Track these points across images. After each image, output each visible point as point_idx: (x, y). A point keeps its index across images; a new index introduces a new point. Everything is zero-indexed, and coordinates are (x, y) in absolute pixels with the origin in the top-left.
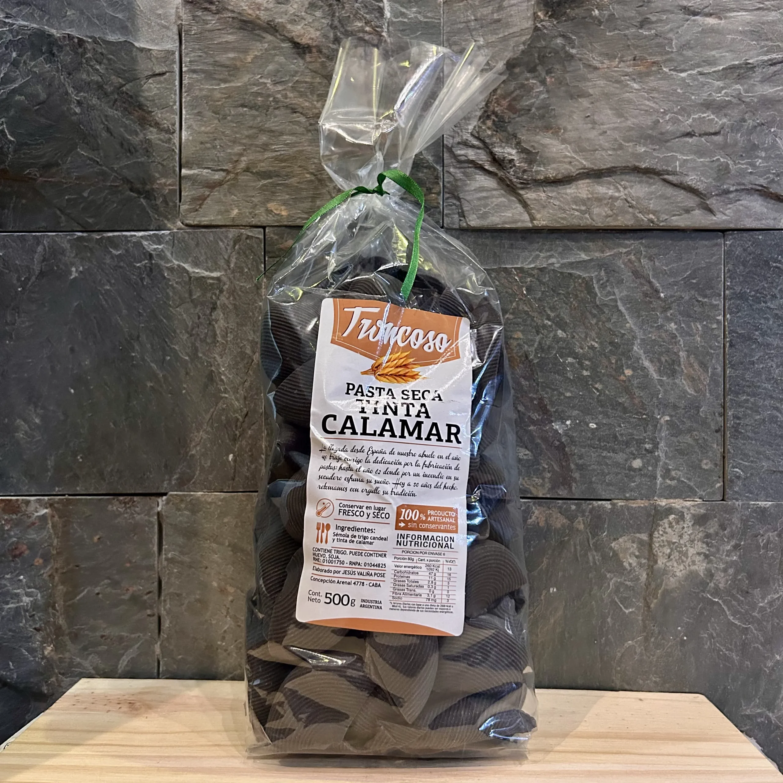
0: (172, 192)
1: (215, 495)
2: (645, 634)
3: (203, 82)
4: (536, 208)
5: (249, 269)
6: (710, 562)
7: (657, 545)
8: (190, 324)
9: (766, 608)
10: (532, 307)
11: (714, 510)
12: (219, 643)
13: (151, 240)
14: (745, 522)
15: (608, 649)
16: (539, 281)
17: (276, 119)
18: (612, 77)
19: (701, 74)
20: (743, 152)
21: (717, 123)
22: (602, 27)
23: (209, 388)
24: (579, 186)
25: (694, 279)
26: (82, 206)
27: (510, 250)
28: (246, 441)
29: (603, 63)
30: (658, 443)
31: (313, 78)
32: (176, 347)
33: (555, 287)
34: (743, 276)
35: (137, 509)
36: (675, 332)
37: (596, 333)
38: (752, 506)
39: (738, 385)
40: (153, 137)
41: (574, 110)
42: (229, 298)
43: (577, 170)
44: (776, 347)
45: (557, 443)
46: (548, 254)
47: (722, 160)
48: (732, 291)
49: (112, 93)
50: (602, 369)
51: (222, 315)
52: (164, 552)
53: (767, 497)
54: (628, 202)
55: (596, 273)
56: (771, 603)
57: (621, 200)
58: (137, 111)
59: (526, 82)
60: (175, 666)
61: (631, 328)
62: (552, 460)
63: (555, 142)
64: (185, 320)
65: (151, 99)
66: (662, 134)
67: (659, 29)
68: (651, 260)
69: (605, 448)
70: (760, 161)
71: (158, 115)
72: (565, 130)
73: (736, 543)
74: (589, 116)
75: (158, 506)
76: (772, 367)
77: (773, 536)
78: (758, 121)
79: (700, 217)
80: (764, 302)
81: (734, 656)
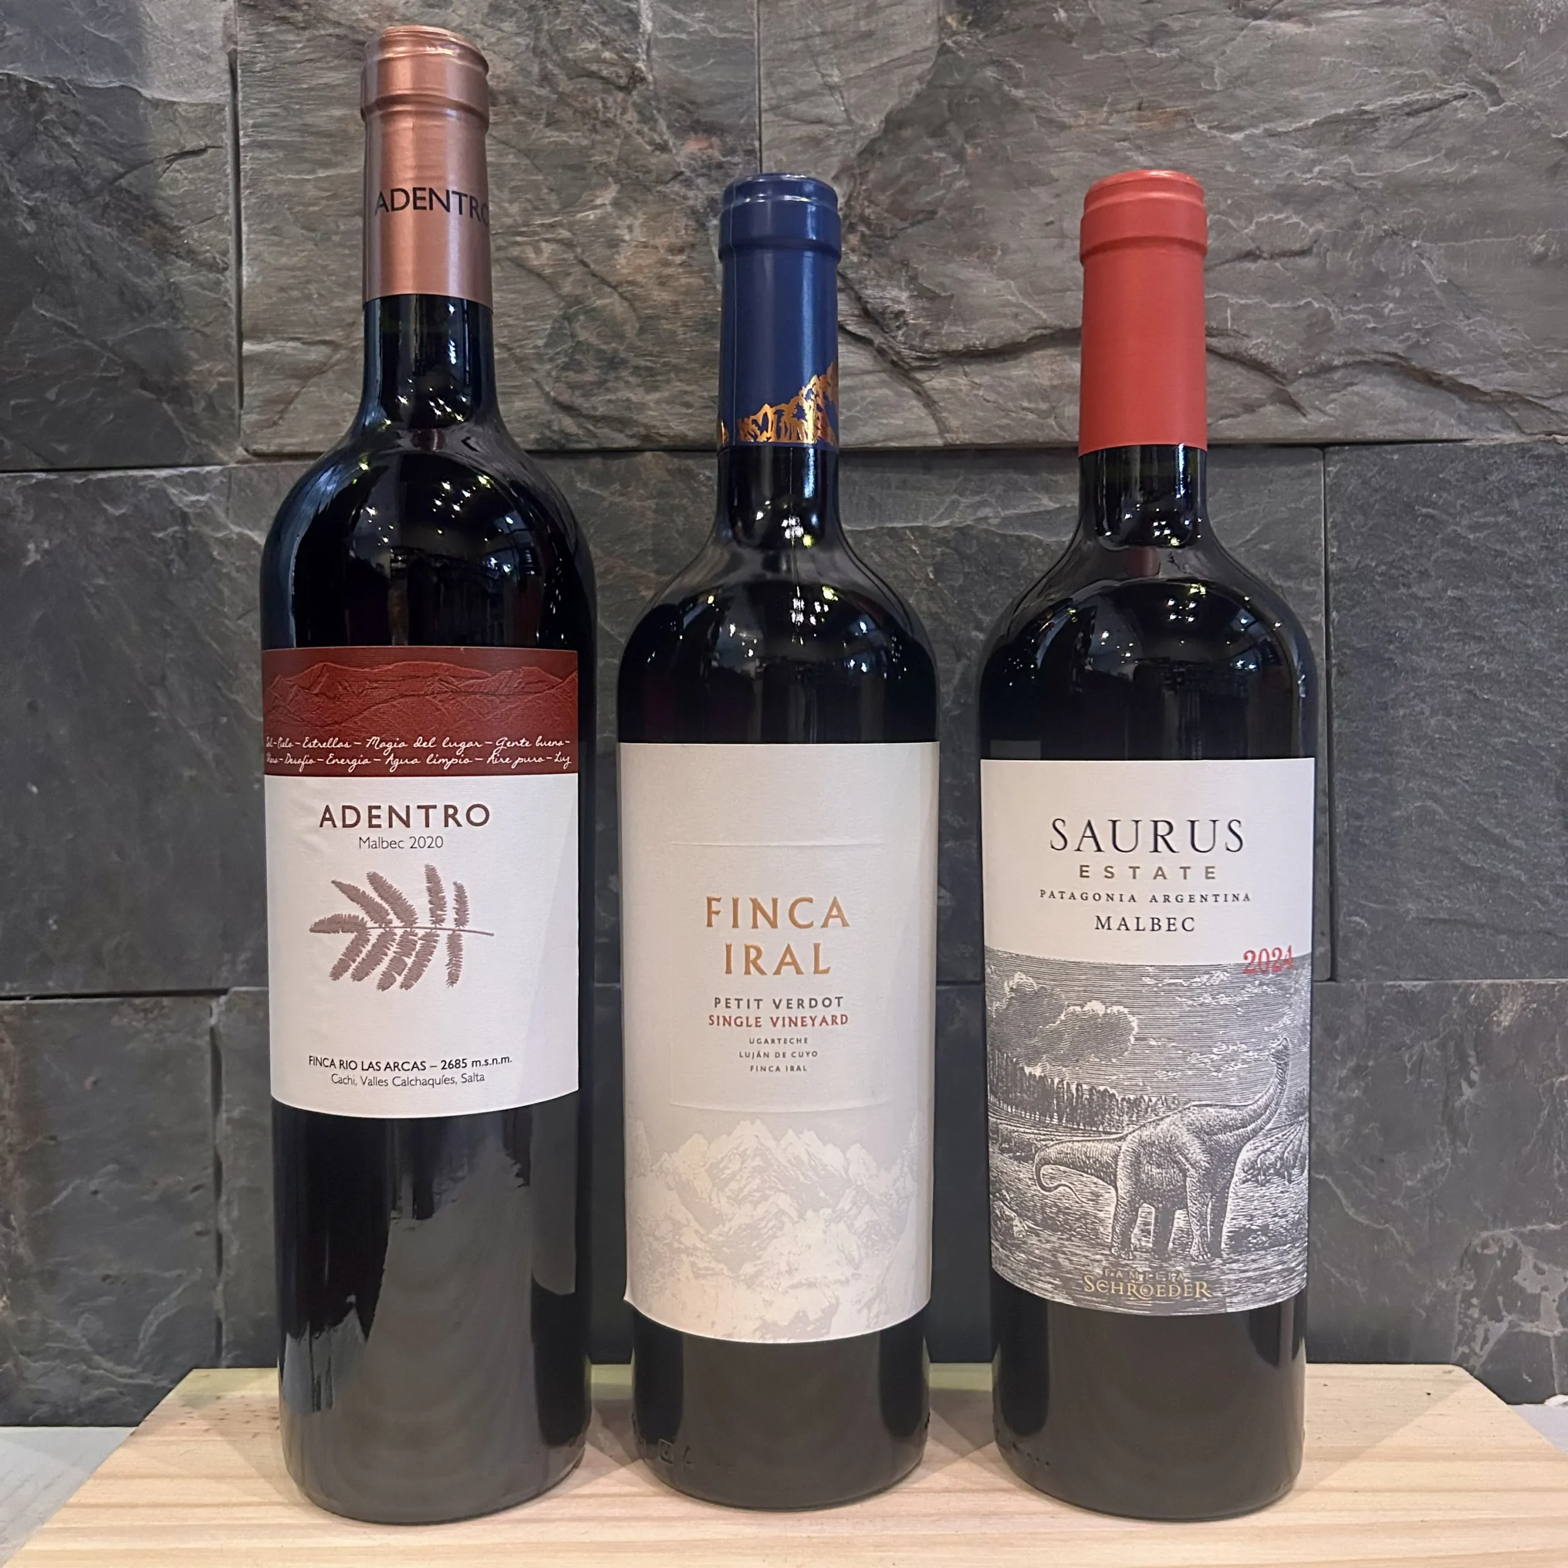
0: (225, 388)
3: (282, 167)
4: (951, 407)
9: (1418, 1189)
10: (947, 606)
13: (184, 485)
14: (1374, 1021)
16: (959, 552)
18: (1095, 144)
19: (1271, 134)
20: (1358, 288)
21: (1305, 231)
22: (1074, 45)
24: (1035, 363)
25: (1266, 543)
26: (43, 419)
27: (900, 492)
29: (1077, 116)
31: (501, 155)
32: (240, 698)
33: (991, 564)
34: (1362, 534)
35: (170, 1023)
38: (1387, 990)
39: (1356, 751)
40: (183, 279)
41: (1022, 210)
43: (1032, 329)
44: (1431, 675)
46: (977, 498)
47: (1316, 305)
48: (1340, 565)
49: (99, 191)
52: (224, 1107)
53: (1417, 972)
55: (1072, 535)
56: (1428, 1181)
58: (149, 227)
59: (926, 157)
60: (252, 1333)
63: (984, 275)
64: (255, 642)
65: (177, 201)
67: (1187, 45)
70: (1391, 306)
71: (194, 235)
72: (1005, 252)
73: (1358, 1065)
74: (1052, 223)
75: (211, 1015)
76: (1422, 713)
77: (1430, 1048)
78: (1386, 227)
79: (1275, 420)
80: (1404, 585)
81: (1359, 1287)
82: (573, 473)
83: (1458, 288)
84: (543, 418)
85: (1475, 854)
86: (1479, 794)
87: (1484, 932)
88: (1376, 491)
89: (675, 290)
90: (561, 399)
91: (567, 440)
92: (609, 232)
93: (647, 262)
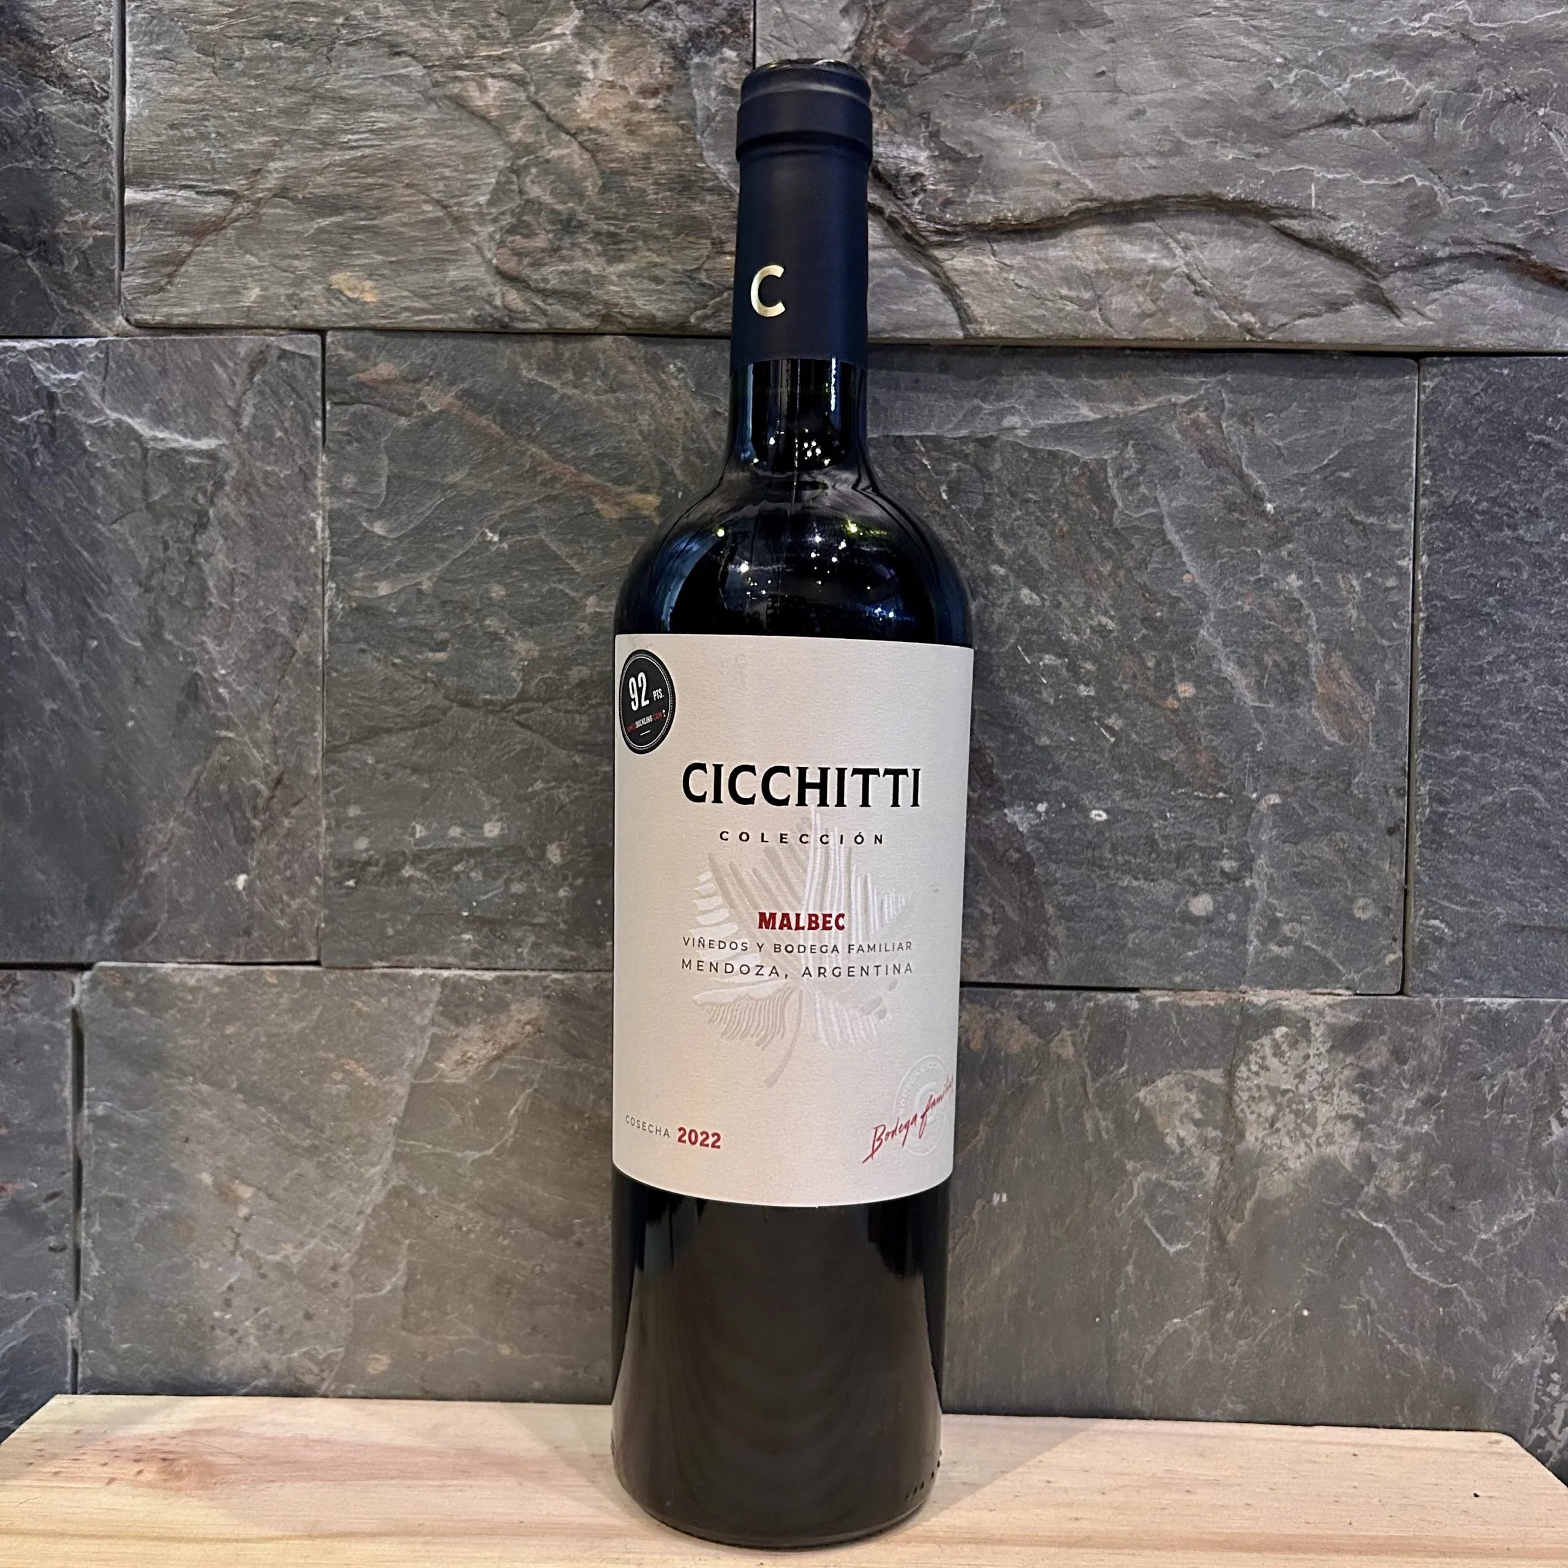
0: (103, 244)
1: (207, 970)
2: (1211, 1302)
4: (974, 292)
5: (286, 431)
6: (1368, 1136)
7: (1245, 1096)
8: (144, 562)
9: (1494, 1244)
10: (962, 534)
11: (1379, 1017)
12: (217, 1314)
13: (52, 359)
14: (1451, 1045)
15: (1125, 1335)
16: (979, 470)
17: (351, 71)
20: (1471, 164)
21: (1409, 92)
23: (191, 715)
24: (1078, 242)
25: (1346, 470)
27: (911, 394)
28: (278, 845)
30: (1252, 859)
32: (112, 618)
33: (1016, 484)
34: (1461, 463)
35: (23, 1001)
36: (1297, 595)
37: (1112, 597)
38: (1468, 1008)
39: (1444, 723)
40: (53, 109)
41: (1068, 57)
42: (237, 500)
43: (1075, 201)
44: (1536, 635)
45: (1016, 856)
46: (1002, 404)
47: (1419, 184)
48: (1434, 499)
50: (1124, 682)
51: (221, 541)
52: (85, 1103)
53: (1503, 987)
54: (1193, 282)
55: (1115, 453)
56: (1506, 1234)
57: (1177, 276)
58: (15, 44)
60: (113, 1369)
61: (1194, 586)
62: (1001, 896)
63: (1020, 134)
64: (132, 552)
65: (46, 14)
66: (1276, 117)
68: (1246, 424)
69: (1126, 869)
70: (1510, 186)
71: (68, 56)
72: (1046, 106)
73: (1429, 1094)
74: (1103, 73)
75: (73, 992)
76: (1525, 681)
77: (1515, 1078)
78: (1508, 90)
79: (1363, 321)
80: (1509, 527)
81: (1419, 1356)
82: (519, 359)
84: (482, 292)
88: (1480, 411)
89: (646, 139)
90: (505, 267)
91: (512, 319)
92: (568, 68)
93: (614, 106)
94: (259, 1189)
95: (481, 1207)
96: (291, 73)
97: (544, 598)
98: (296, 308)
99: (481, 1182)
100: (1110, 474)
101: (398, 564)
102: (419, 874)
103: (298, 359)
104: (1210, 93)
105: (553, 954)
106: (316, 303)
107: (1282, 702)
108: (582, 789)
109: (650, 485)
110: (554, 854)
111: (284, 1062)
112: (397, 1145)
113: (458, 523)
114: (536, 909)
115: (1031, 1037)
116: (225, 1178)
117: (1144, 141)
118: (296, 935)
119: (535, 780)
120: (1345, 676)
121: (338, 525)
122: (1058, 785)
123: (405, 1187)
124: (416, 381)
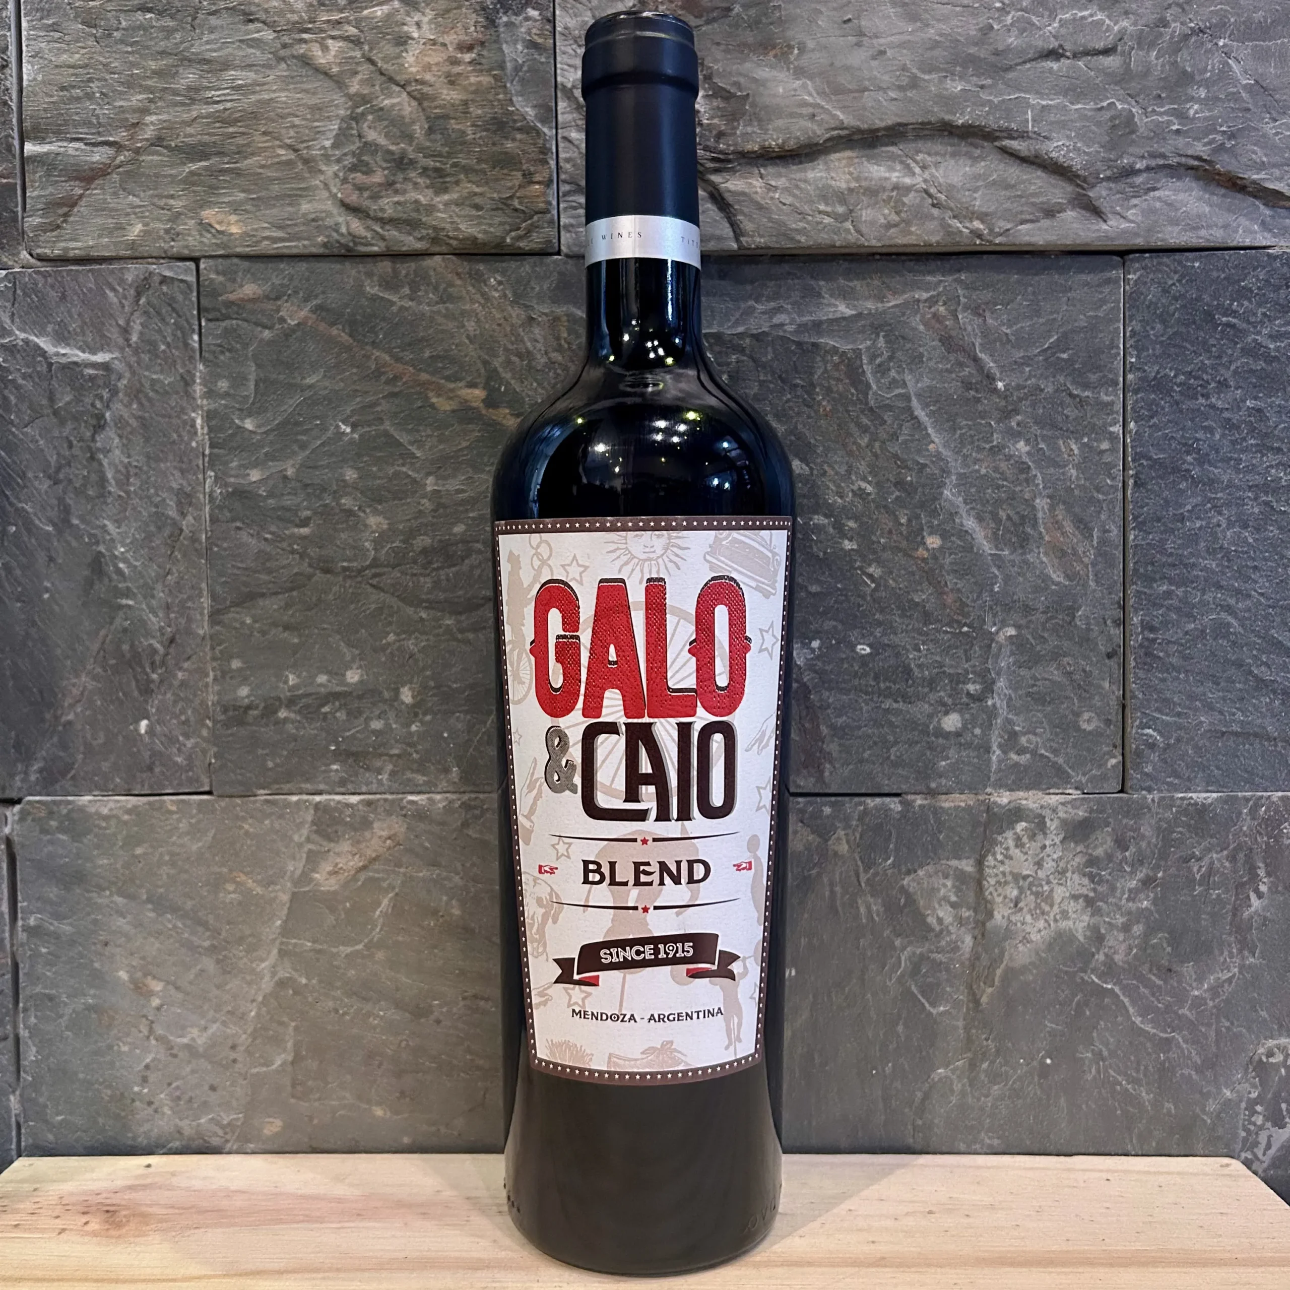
0: (8, 188)
1: (118, 801)
2: (969, 1055)
4: (746, 210)
5: (168, 345)
6: (1097, 912)
7: (992, 881)
8: (53, 459)
9: (1205, 999)
11: (1102, 812)
12: (136, 1089)
14: (1165, 833)
15: (898, 1084)
16: (754, 360)
17: (213, 36)
20: (1164, 88)
21: (1109, 29)
23: (96, 587)
24: (832, 165)
25: (1064, 352)
28: (174, 694)
30: (993, 682)
32: (28, 508)
33: (786, 371)
34: (1161, 342)
36: (1025, 459)
37: (868, 466)
38: (1178, 802)
39: (1153, 564)
41: (819, 7)
42: (131, 404)
43: (829, 130)
44: (1228, 487)
45: (795, 685)
46: (772, 304)
47: (1120, 107)
48: (1139, 374)
50: (881, 536)
51: (117, 440)
52: (20, 915)
53: (1208, 784)
54: (930, 196)
55: (869, 343)
56: (1214, 991)
57: (917, 191)
60: (51, 1137)
61: (938, 454)
63: (782, 75)
64: (42, 450)
66: (996, 53)
68: (980, 315)
69: (887, 694)
70: (1196, 107)
72: (802, 50)
73: (1147, 876)
74: (849, 20)
75: (6, 823)
76: (1219, 526)
77: (1219, 860)
78: (1192, 25)
79: (1075, 225)
80: (1203, 395)
81: (1144, 1094)
82: (363, 277)
83: (1265, 89)
84: (329, 222)
85: (1269, 667)
86: (1274, 607)
87: (1276, 746)
89: (465, 88)
90: (347, 201)
91: (355, 244)
92: (397, 29)
93: (437, 60)
94: (168, 983)
95: (355, 994)
96: (162, 40)
97: (390, 480)
98: (173, 240)
99: (352, 972)
100: (865, 361)
101: (266, 454)
102: (292, 715)
103: (176, 283)
104: (941, 35)
105: (409, 780)
106: (189, 235)
107: (1015, 550)
108: (428, 640)
109: (478, 380)
110: (407, 696)
111: (185, 876)
112: (282, 943)
113: (317, 418)
114: (393, 742)
115: (811, 838)
116: (139, 974)
117: (886, 78)
118: (191, 769)
119: (388, 633)
120: (1069, 527)
121: (213, 423)
122: (829, 624)
123: (290, 979)
124: (277, 298)
